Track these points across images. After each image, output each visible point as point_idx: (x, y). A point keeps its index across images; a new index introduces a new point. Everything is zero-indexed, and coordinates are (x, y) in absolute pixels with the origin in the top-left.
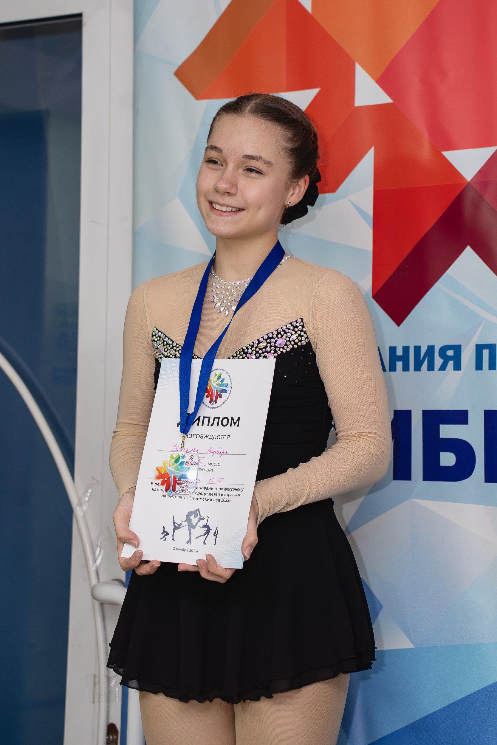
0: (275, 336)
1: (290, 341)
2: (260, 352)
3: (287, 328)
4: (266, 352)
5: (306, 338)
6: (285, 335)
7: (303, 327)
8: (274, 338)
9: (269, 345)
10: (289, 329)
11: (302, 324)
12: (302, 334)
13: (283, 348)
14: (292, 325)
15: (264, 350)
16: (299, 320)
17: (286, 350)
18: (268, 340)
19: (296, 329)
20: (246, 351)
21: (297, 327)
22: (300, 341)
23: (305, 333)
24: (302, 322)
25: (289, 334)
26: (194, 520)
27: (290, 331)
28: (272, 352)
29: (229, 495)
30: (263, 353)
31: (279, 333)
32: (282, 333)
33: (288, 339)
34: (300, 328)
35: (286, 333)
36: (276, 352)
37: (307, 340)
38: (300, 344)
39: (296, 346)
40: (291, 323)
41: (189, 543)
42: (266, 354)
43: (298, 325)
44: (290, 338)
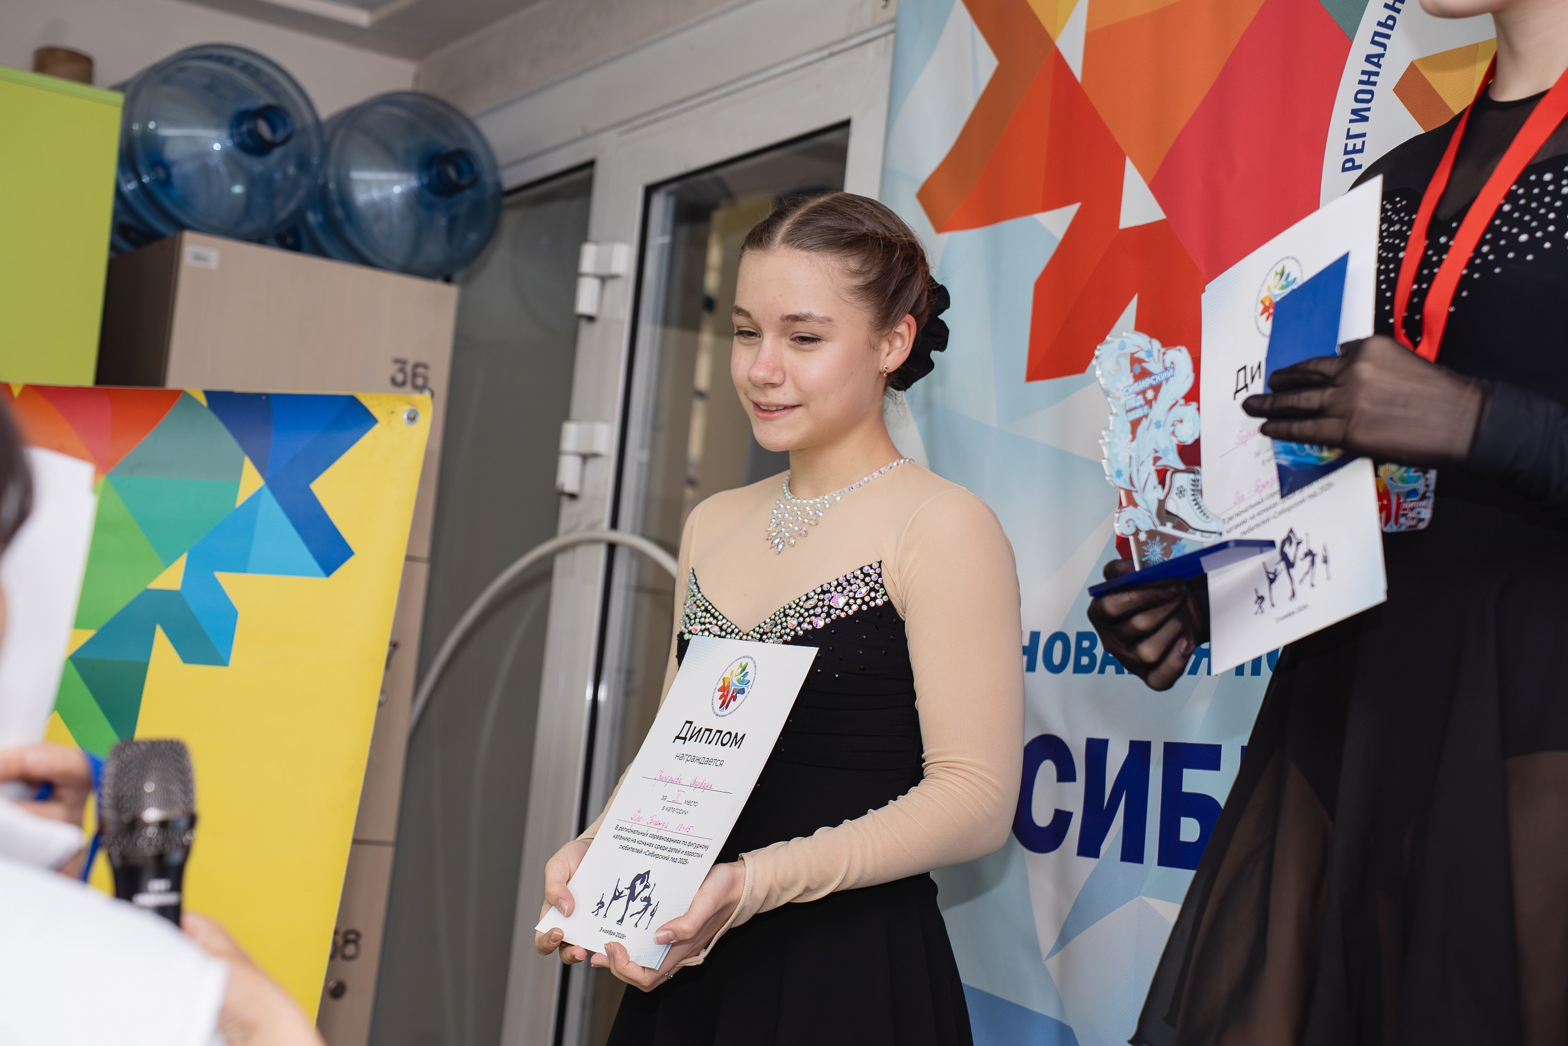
0: (833, 589)
1: (855, 599)
2: (806, 614)
3: (854, 577)
4: (814, 615)
5: (883, 595)
6: (848, 588)
7: (880, 575)
8: (831, 593)
9: (821, 604)
10: (857, 578)
11: (878, 571)
12: (877, 586)
13: (842, 610)
14: (862, 573)
15: (812, 612)
16: (876, 565)
17: (847, 612)
18: (822, 597)
19: (868, 579)
20: (788, 611)
21: (869, 575)
22: (874, 599)
23: (882, 586)
24: (880, 567)
25: (854, 587)
26: (639, 887)
27: (859, 581)
28: (823, 615)
29: (689, 854)
30: (809, 616)
31: (839, 584)
32: (845, 584)
33: (851, 594)
34: (875, 577)
35: (851, 585)
36: (829, 615)
37: (885, 597)
38: (872, 604)
39: (864, 608)
40: (861, 569)
41: (620, 923)
42: (813, 618)
43: (871, 572)
44: (855, 593)
